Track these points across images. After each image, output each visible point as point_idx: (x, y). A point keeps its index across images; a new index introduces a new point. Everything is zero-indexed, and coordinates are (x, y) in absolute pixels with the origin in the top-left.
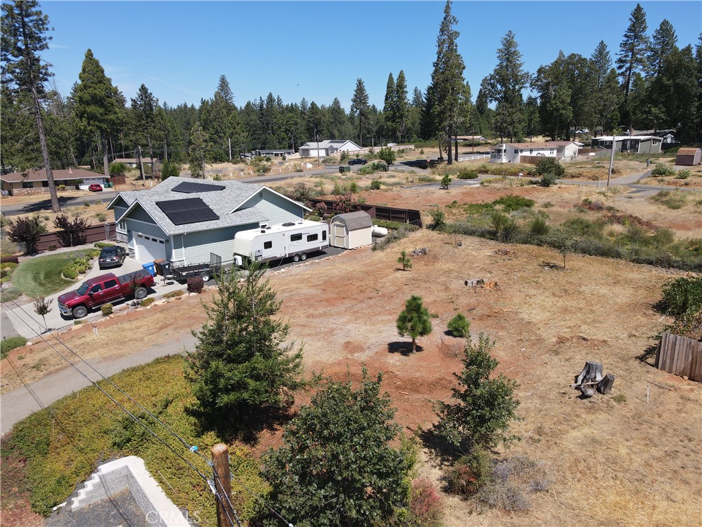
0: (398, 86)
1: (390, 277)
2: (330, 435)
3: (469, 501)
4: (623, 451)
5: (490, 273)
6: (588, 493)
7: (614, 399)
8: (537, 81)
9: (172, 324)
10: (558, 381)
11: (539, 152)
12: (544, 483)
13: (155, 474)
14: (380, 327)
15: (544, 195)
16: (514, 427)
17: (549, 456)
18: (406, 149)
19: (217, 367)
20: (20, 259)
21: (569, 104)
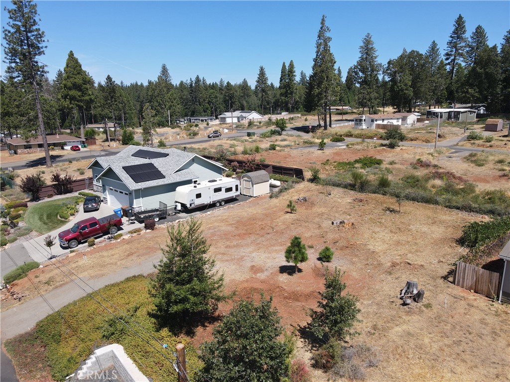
0: (289, 71)
1: (282, 218)
2: (241, 334)
3: (328, 374)
4: (427, 341)
5: (350, 215)
6: (402, 367)
7: (424, 306)
8: (387, 70)
9: (135, 253)
10: (389, 293)
11: (389, 121)
12: (375, 361)
13: (131, 355)
14: (274, 255)
15: (390, 155)
16: (357, 326)
17: (380, 344)
18: (295, 117)
19: (170, 289)
20: (29, 204)
21: (411, 87)
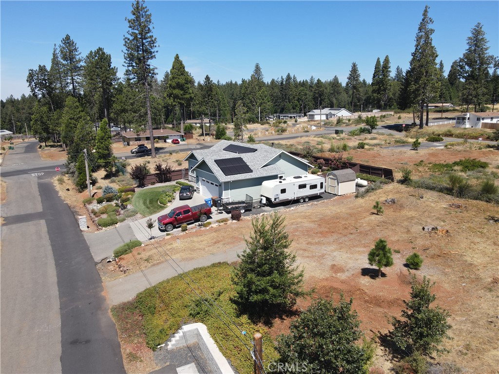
0: (383, 67)
1: (367, 219)
2: (318, 332)
5: (444, 221)
9: (222, 241)
10: (488, 312)
13: (213, 336)
14: (357, 256)
16: (445, 343)
17: (472, 365)
18: (387, 115)
19: (251, 278)
20: (136, 189)
